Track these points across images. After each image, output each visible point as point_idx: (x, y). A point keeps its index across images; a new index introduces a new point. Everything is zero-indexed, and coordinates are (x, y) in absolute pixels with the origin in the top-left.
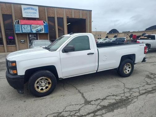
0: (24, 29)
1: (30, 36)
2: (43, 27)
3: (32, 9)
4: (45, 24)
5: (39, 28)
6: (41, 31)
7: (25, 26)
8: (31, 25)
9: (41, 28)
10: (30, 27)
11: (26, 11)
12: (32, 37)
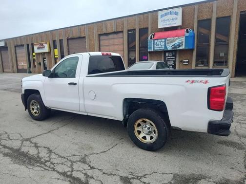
0: (157, 45)
1: (167, 54)
2: (183, 39)
3: (172, 13)
4: (187, 34)
5: (177, 42)
6: (180, 47)
7: (159, 41)
8: (165, 39)
9: (181, 42)
10: (165, 41)
11: (163, 18)
12: (169, 56)
